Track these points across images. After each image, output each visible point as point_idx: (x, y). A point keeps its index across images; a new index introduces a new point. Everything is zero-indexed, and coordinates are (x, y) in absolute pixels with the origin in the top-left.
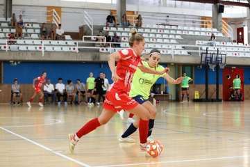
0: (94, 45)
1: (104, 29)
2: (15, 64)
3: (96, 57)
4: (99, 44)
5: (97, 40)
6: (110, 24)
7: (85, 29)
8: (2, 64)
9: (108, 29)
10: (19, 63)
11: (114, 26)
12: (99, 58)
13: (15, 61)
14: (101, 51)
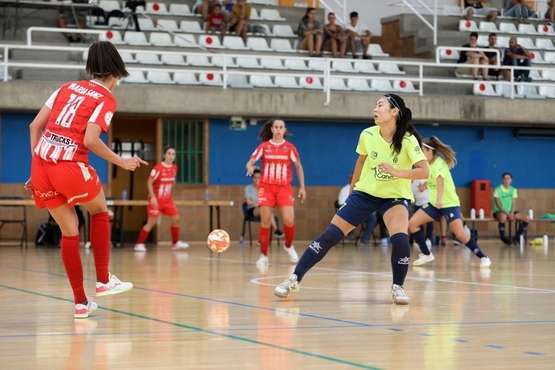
0: (451, 73)
1: (463, 24)
2: (243, 126)
3: (472, 107)
4: (471, 71)
5: (463, 57)
6: (476, 12)
7: (407, 27)
8: (207, 127)
9: (473, 28)
10: (253, 123)
11: (489, 18)
12: (481, 111)
13: (247, 119)
14: (477, 89)
